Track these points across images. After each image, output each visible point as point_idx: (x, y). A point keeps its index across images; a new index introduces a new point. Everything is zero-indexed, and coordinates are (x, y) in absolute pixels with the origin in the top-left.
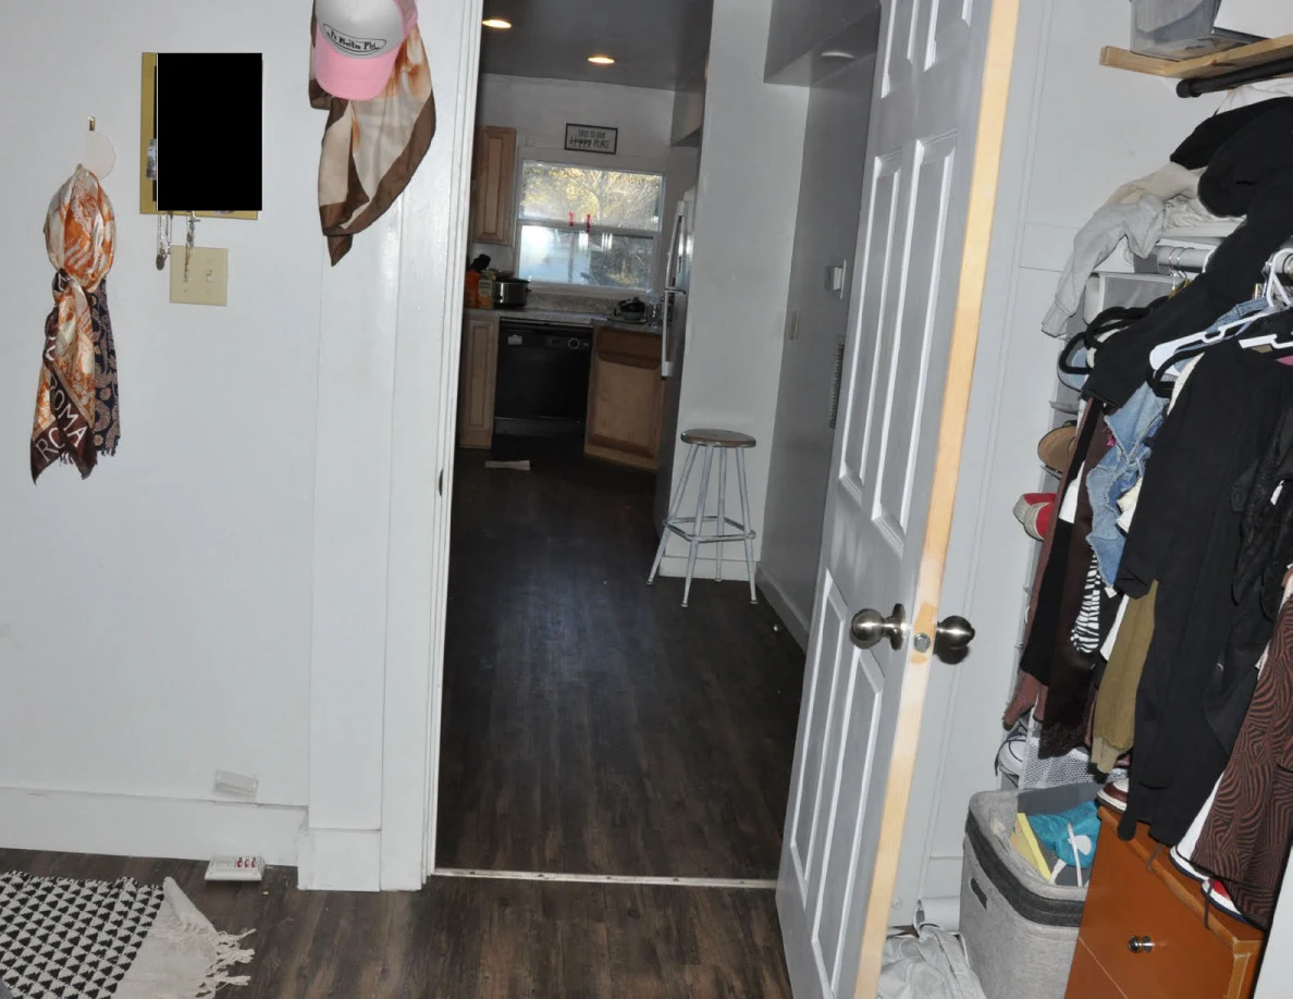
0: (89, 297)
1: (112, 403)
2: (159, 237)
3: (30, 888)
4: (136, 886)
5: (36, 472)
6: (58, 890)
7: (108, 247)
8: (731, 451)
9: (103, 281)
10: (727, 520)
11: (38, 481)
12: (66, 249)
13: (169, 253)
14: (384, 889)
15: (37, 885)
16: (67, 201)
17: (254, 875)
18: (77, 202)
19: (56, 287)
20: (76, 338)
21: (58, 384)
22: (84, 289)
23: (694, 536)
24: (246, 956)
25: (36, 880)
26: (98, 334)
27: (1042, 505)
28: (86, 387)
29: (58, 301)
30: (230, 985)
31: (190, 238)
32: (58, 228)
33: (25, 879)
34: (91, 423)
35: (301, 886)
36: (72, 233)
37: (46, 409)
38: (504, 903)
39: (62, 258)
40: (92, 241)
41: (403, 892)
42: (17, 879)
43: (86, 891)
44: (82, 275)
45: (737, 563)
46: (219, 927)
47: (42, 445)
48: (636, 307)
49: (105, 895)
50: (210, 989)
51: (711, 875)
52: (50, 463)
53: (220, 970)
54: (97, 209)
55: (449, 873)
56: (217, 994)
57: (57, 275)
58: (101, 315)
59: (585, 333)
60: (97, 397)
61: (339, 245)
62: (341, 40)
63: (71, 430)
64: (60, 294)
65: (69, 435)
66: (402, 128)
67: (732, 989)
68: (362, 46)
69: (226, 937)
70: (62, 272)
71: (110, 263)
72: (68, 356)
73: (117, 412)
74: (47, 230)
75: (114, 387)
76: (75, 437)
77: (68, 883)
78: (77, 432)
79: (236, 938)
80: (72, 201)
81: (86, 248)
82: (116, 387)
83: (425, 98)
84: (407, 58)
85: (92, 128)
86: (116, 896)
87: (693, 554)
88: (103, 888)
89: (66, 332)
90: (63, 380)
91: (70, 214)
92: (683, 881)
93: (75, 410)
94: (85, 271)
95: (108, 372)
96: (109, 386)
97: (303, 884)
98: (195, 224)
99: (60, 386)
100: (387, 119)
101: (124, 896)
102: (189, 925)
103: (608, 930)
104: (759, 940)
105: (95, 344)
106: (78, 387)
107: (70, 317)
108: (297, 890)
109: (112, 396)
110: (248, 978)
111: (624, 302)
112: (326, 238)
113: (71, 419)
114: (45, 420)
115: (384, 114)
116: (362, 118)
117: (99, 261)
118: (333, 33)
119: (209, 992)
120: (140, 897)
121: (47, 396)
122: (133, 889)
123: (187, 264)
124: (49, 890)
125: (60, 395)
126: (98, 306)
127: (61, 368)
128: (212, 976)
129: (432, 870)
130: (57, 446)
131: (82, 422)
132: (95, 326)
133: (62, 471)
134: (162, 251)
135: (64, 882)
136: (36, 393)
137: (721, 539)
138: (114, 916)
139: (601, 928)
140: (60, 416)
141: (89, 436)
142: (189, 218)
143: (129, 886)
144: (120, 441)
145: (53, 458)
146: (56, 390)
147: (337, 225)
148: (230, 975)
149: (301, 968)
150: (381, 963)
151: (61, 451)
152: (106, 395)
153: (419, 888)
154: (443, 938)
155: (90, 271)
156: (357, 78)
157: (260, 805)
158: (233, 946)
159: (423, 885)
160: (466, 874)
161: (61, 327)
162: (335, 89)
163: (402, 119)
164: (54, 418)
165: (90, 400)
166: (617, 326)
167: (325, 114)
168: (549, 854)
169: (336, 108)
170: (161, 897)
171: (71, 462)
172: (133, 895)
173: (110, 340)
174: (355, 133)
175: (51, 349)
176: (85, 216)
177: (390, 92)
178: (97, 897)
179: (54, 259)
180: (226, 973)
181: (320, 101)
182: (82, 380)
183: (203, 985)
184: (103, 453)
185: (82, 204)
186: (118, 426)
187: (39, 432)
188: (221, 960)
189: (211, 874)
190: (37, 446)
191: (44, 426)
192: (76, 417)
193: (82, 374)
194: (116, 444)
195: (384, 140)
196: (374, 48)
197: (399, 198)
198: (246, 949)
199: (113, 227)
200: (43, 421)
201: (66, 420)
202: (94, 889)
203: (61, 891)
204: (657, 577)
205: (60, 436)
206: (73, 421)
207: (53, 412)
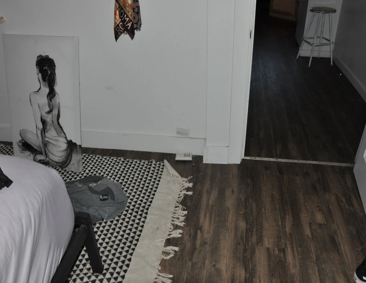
1: (138, 13)
3: (126, 162)
4: (156, 162)
5: (117, 38)
6: (134, 163)
10: (324, 38)
11: (117, 41)
14: (229, 163)
15: (128, 161)
17: (190, 159)
23: (313, 44)
24: (191, 185)
25: (127, 160)
28: (130, 8)
30: (187, 194)
33: (125, 159)
34: (133, 20)
35: (204, 162)
37: (118, 17)
38: (266, 169)
41: (235, 164)
42: (122, 160)
43: (142, 164)
46: (182, 176)
47: (118, 29)
49: (147, 165)
50: (182, 196)
51: (331, 161)
52: (120, 35)
53: (184, 190)
55: (248, 158)
56: (184, 197)
60: (134, 11)
63: (127, 23)
65: (126, 25)
67: (342, 201)
69: (184, 179)
73: (140, 16)
75: (138, 7)
76: (128, 26)
77: (136, 161)
78: (129, 24)
79: (187, 179)
82: (139, 7)
86: (151, 165)
87: (313, 49)
90: (123, 7)
92: (322, 163)
93: (127, 17)
95: (136, 3)
96: (137, 7)
97: (205, 161)
99: (122, 9)
101: (153, 165)
102: (173, 175)
103: (300, 179)
104: (349, 184)
106: (128, 9)
108: (203, 163)
109: (138, 11)
110: (192, 192)
114: (118, 20)
119: (181, 197)
120: (158, 165)
121: (118, 12)
122: (155, 163)
124: (132, 163)
125: (122, 12)
127: (122, 3)
128: (181, 191)
129: (243, 157)
130: (122, 29)
131: (130, 21)
133: (125, 37)
135: (136, 160)
136: (114, 12)
138: (151, 172)
139: (298, 178)
140: (123, 19)
141: (132, 25)
143: (154, 162)
144: (142, 25)
145: (121, 33)
146: (120, 10)
148: (187, 191)
149: (207, 190)
150: (231, 188)
151: (124, 31)
152: (136, 10)
153: (240, 163)
154: (249, 180)
157: (191, 138)
158: (186, 182)
159: (241, 162)
160: (253, 158)
164: (120, 20)
165: (132, 13)
168: (278, 152)
170: (163, 166)
171: (127, 34)
172: (155, 165)
178: (145, 166)
180: (186, 191)
182: (129, 6)
183: (179, 195)
184: (137, 30)
186: (141, 20)
187: (116, 25)
188: (184, 186)
189: (178, 158)
190: (116, 29)
191: (118, 23)
192: (128, 19)
193: (129, 4)
194: (140, 26)
198: (190, 183)
200: (117, 21)
201: (125, 20)
202: (144, 163)
203: (135, 163)
204: (299, 57)
205: (124, 26)
206: (127, 21)
207: (120, 17)
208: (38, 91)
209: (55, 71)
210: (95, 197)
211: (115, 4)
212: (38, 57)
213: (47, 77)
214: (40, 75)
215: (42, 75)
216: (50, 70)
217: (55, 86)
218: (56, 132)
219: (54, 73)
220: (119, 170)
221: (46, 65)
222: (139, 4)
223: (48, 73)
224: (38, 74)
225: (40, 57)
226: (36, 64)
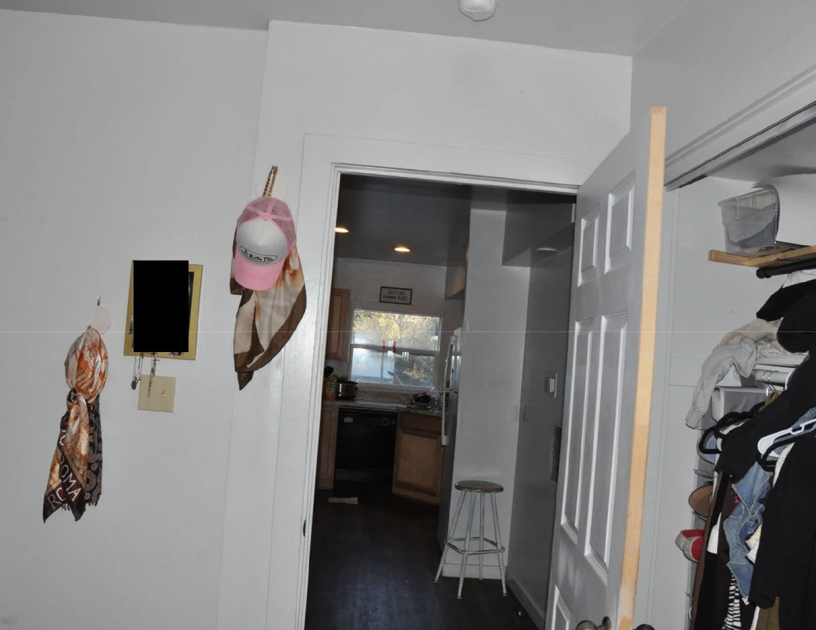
0: (89, 406)
1: (98, 473)
2: (134, 370)
5: (46, 516)
7: (103, 375)
8: (487, 495)
9: (98, 396)
10: (486, 540)
11: (47, 521)
12: (77, 377)
13: (140, 380)
16: (80, 347)
18: (86, 348)
19: (69, 399)
20: (79, 431)
21: (65, 459)
22: (86, 401)
23: (465, 551)
26: (93, 428)
27: (695, 539)
28: (82, 463)
29: (70, 408)
31: (153, 371)
32: (74, 363)
34: (84, 485)
36: (82, 367)
37: (56, 476)
39: (75, 382)
40: (93, 372)
44: (85, 392)
45: (493, 568)
47: (52, 499)
48: (424, 399)
52: (55, 510)
54: (98, 352)
57: (70, 393)
58: (95, 417)
59: (392, 415)
60: (89, 468)
61: (244, 377)
62: (251, 256)
63: (71, 490)
64: (71, 404)
65: (69, 493)
66: (286, 308)
68: (263, 260)
70: (74, 390)
71: (103, 385)
72: (73, 443)
73: (101, 479)
74: (67, 364)
75: (100, 462)
76: (73, 495)
78: (74, 492)
80: (83, 347)
81: (90, 376)
82: (101, 462)
83: (299, 289)
84: (289, 266)
85: (99, 304)
87: (464, 562)
89: (73, 427)
90: (68, 458)
91: (82, 355)
93: (74, 478)
94: (88, 389)
95: (97, 453)
96: (97, 462)
98: (157, 362)
99: (66, 462)
100: (276, 302)
105: (90, 434)
106: (77, 464)
107: (76, 418)
109: (98, 469)
111: (417, 395)
112: (236, 373)
113: (71, 483)
114: (55, 482)
115: (274, 298)
116: (261, 301)
117: (97, 384)
118: (246, 251)
121: (57, 467)
123: (150, 386)
125: (65, 469)
126: (94, 411)
127: (68, 451)
130: (61, 499)
131: (78, 485)
132: (91, 424)
133: (63, 515)
134: (136, 378)
136: (50, 465)
137: (482, 552)
140: (64, 481)
141: (82, 494)
142: (153, 358)
144: (101, 496)
145: (58, 507)
146: (63, 464)
147: (244, 366)
151: (63, 502)
152: (94, 467)
155: (91, 390)
156: (259, 278)
161: (70, 424)
162: (245, 283)
163: (286, 302)
164: (60, 481)
165: (84, 472)
166: (412, 411)
167: (239, 298)
169: (246, 295)
171: (69, 509)
173: (99, 432)
174: (256, 310)
175: (63, 437)
176: (90, 356)
177: (278, 286)
179: (70, 383)
181: (237, 290)
182: (81, 458)
184: (90, 504)
185: (90, 350)
186: (100, 487)
187: (50, 490)
190: (48, 499)
191: (54, 487)
192: (75, 481)
193: (81, 455)
194: (98, 498)
195: (275, 315)
196: (270, 260)
197: (283, 349)
199: (107, 363)
200: (53, 483)
201: (68, 484)
204: (441, 577)
205: (64, 493)
206: (73, 484)
207: (60, 478)
211: (56, 452)
222: (101, 457)
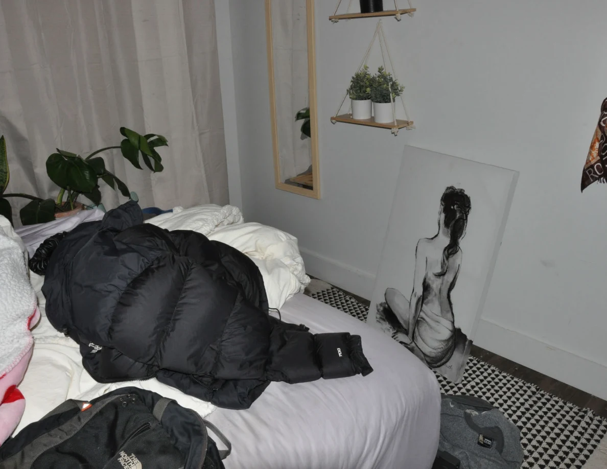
3: (539, 396)
4: (594, 415)
5: (584, 185)
6: (552, 402)
11: (584, 191)
15: (543, 395)
25: (542, 392)
33: (537, 390)
37: (595, 153)
42: (533, 389)
43: (566, 408)
47: (590, 172)
49: (576, 413)
52: (592, 182)
86: (582, 417)
88: (576, 409)
101: (587, 419)
114: (594, 158)
120: (595, 422)
121: (597, 145)
122: (591, 415)
124: (548, 400)
130: (598, 173)
133: (599, 187)
135: (556, 399)
136: (590, 143)
138: (580, 429)
140: (604, 159)
143: (590, 414)
145: (595, 179)
146: (604, 144)
151: (600, 177)
164: (599, 158)
171: (604, 182)
172: (591, 419)
178: (572, 414)
187: (589, 165)
190: (587, 172)
191: (593, 162)
200: (592, 160)
202: (571, 409)
203: (554, 403)
205: (602, 168)
207: (599, 154)
208: (432, 239)
209: (468, 216)
210: (470, 433)
211: (596, 132)
212: (448, 188)
213: (453, 222)
214: (443, 216)
215: (446, 217)
216: (461, 212)
217: (461, 238)
218: (440, 309)
219: (465, 218)
220: (522, 404)
221: (457, 204)
223: (456, 215)
224: (440, 214)
225: (451, 190)
226: (442, 198)
